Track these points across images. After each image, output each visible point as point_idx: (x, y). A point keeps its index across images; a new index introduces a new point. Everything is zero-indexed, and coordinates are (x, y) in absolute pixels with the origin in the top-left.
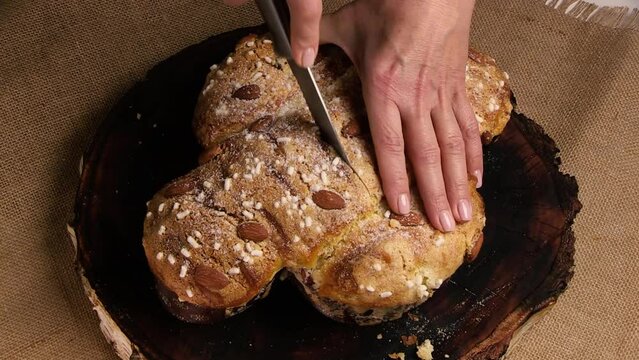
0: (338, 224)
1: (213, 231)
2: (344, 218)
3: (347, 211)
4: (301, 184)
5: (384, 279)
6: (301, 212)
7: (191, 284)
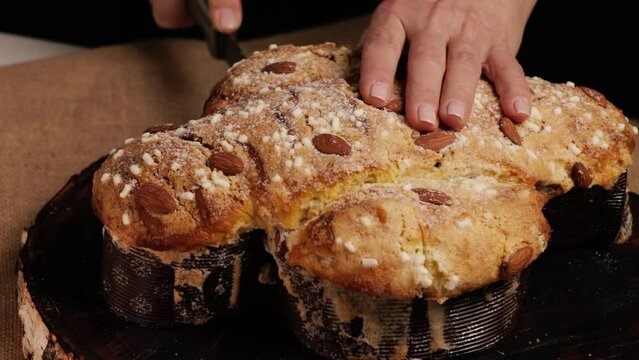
0: (335, 171)
1: (177, 154)
2: (346, 168)
3: (351, 160)
4: (304, 125)
5: (372, 241)
6: (292, 151)
7: (131, 208)
